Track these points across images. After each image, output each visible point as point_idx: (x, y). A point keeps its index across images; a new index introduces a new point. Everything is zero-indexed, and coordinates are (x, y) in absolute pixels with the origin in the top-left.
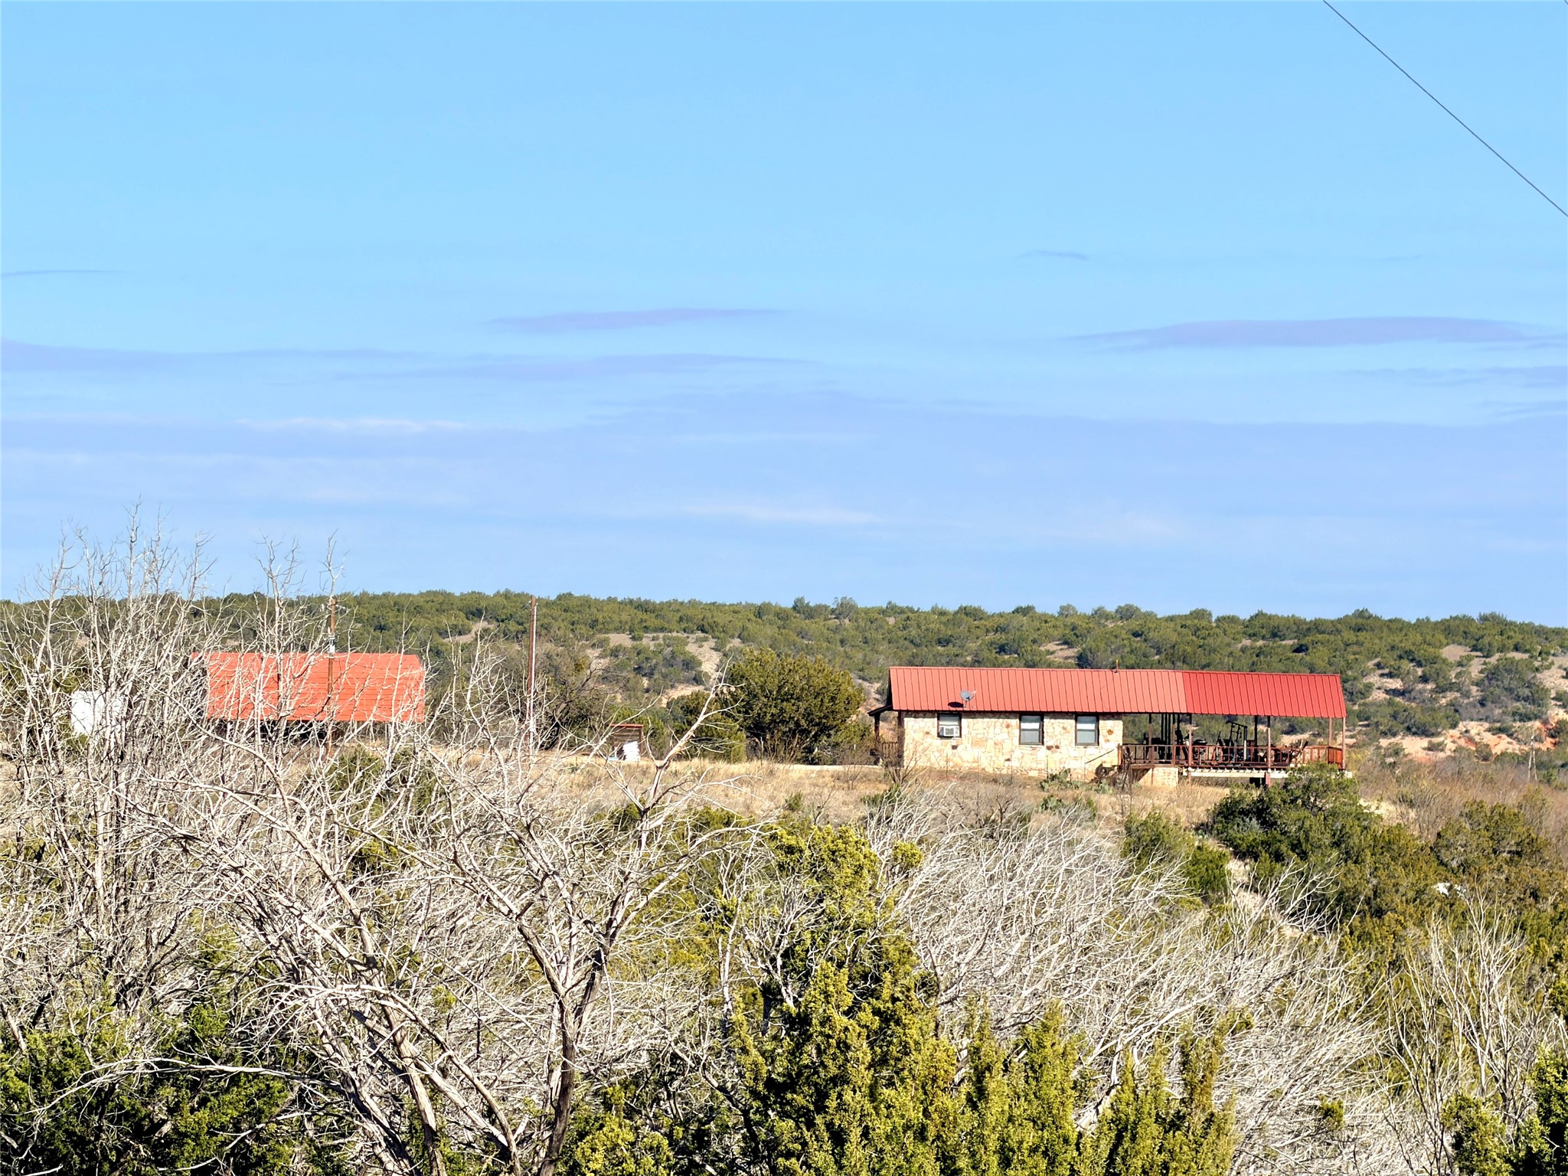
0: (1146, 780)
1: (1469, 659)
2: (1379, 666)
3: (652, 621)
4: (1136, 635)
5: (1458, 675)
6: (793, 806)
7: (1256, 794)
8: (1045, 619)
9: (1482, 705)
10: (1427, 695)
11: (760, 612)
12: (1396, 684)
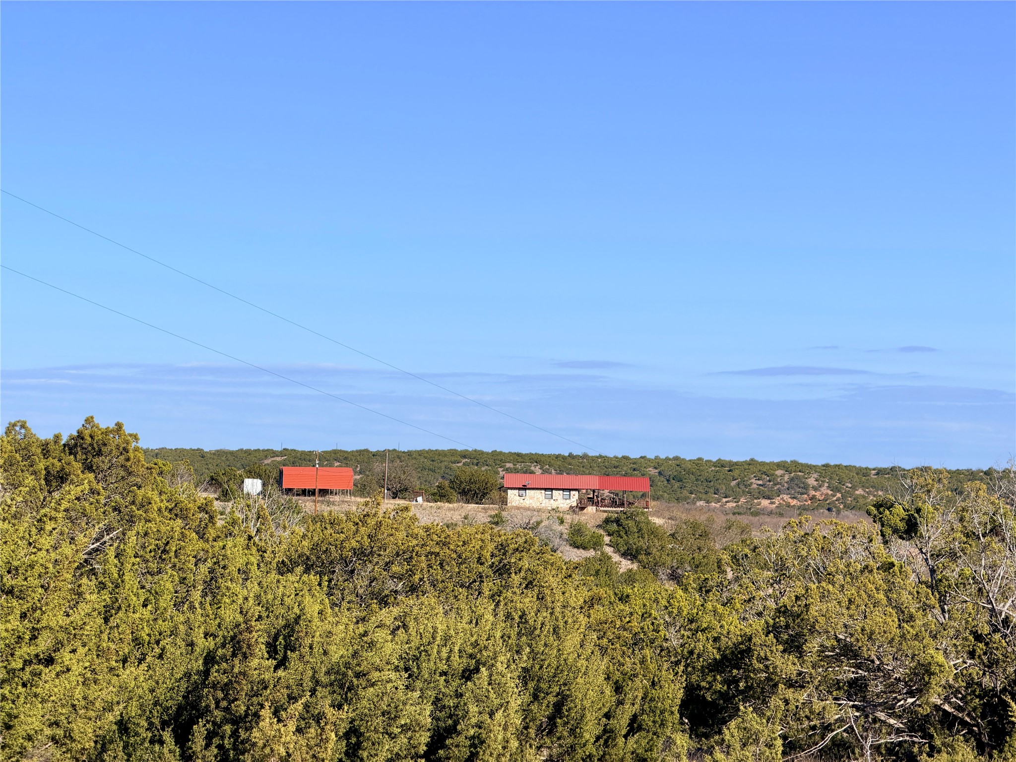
0: (585, 511)
1: (784, 474)
2: (755, 476)
3: (520, 459)
4: (678, 465)
5: (780, 480)
6: (466, 518)
7: (616, 515)
8: (649, 460)
9: (788, 490)
10: (770, 486)
11: (557, 457)
12: (760, 482)
